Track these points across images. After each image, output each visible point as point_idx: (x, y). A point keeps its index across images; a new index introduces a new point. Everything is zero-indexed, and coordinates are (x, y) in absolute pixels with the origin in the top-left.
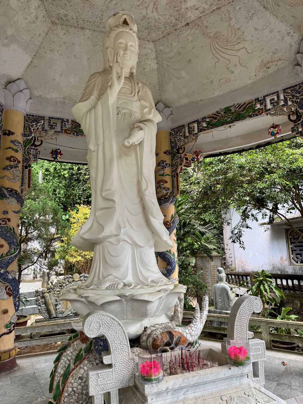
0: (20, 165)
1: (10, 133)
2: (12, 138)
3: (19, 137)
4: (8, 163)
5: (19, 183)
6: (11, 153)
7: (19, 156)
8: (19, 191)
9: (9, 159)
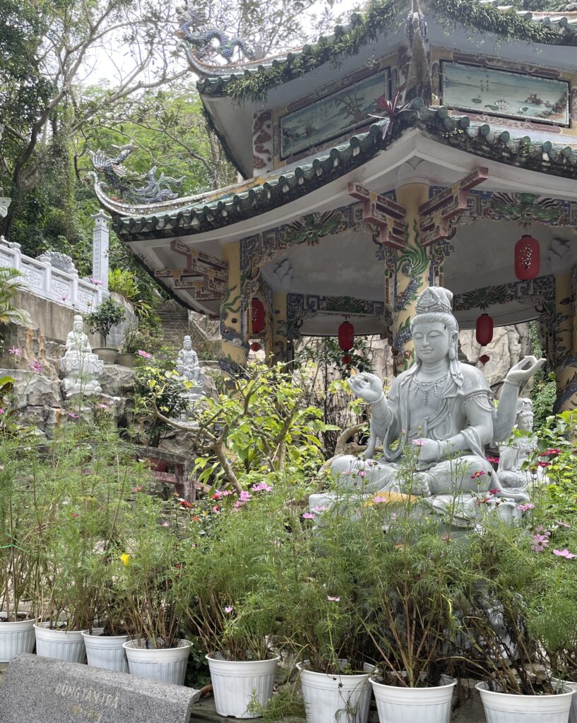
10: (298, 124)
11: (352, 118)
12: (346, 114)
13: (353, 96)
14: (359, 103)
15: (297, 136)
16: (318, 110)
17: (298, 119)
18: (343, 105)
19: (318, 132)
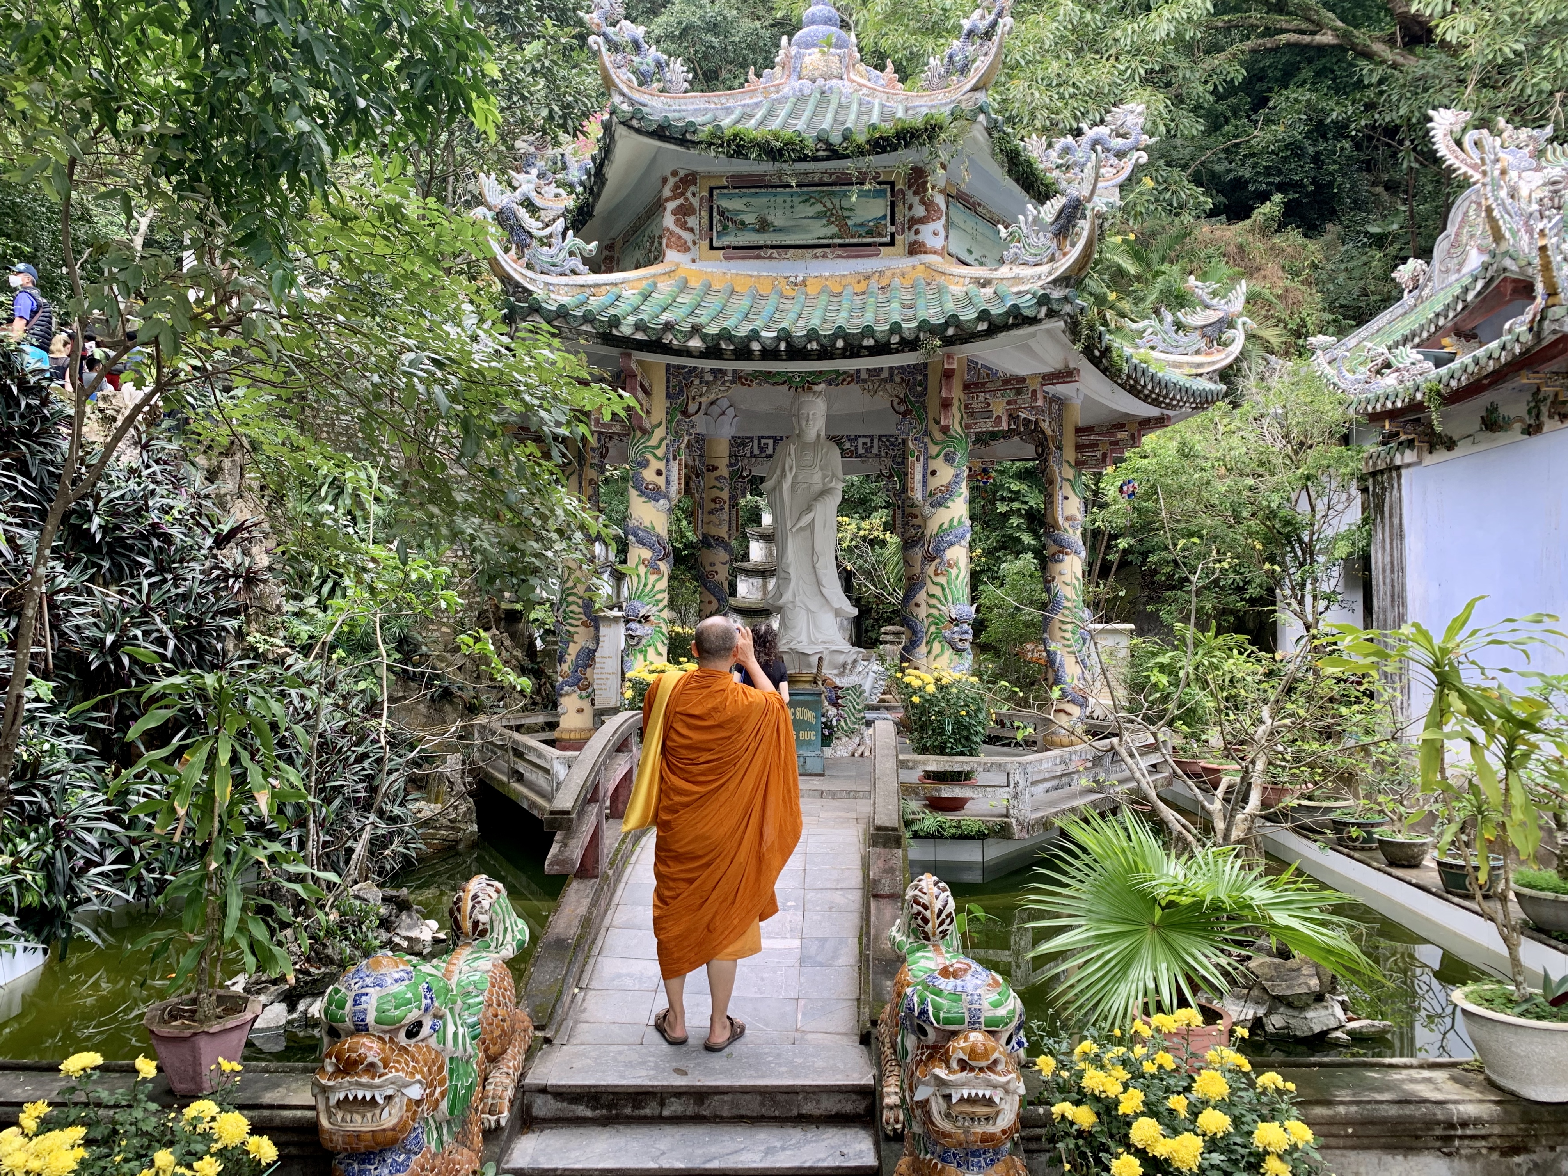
0: (726, 507)
1: (715, 468)
2: (716, 473)
3: (724, 471)
4: (713, 505)
5: (726, 528)
6: (716, 493)
7: (725, 495)
8: (726, 537)
9: (714, 500)
10: (744, 208)
11: (833, 229)
12: (824, 221)
13: (836, 201)
14: (846, 214)
15: (742, 223)
16: (779, 200)
17: (745, 200)
18: (819, 207)
19: (778, 230)
